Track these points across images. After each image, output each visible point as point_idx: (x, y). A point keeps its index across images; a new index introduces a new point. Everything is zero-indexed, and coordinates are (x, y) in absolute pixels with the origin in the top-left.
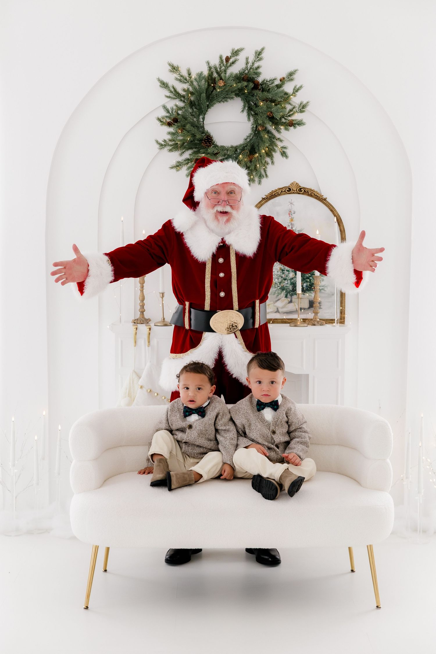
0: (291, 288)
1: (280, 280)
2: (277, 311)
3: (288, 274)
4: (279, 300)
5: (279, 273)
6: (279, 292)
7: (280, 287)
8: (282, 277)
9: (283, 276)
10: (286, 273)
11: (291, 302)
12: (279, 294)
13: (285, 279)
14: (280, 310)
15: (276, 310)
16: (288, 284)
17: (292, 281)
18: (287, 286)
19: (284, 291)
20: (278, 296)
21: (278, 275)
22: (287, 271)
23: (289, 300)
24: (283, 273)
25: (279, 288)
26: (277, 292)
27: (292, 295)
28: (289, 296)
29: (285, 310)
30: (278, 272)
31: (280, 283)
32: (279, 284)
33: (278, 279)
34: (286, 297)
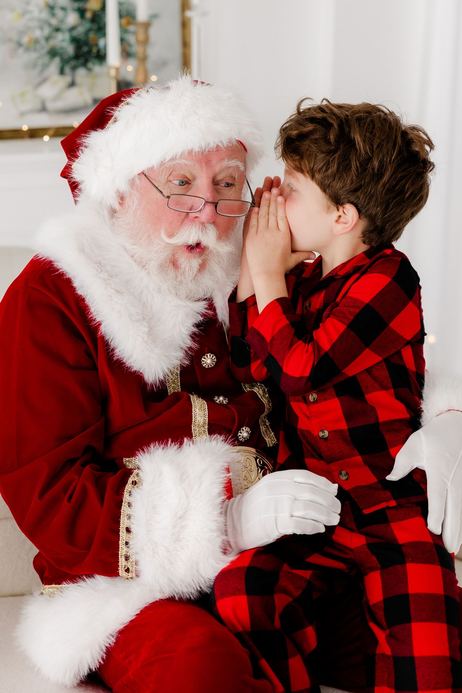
0: (70, 50)
1: (47, 31)
2: (43, 109)
3: (65, 16)
4: (44, 81)
5: (45, 15)
6: (46, 59)
7: (47, 48)
8: (50, 25)
9: (54, 22)
10: (59, 13)
11: (72, 84)
12: (45, 66)
13: (57, 30)
14: (50, 106)
15: (39, 106)
16: (63, 41)
17: (75, 33)
18: (62, 48)
19: (57, 61)
20: (42, 71)
21: (40, 20)
22: (63, 9)
23: (68, 79)
24: (53, 15)
25: (45, 50)
26: (40, 62)
27: (74, 68)
28: (67, 69)
29: (61, 104)
30: (41, 11)
31: (48, 39)
32: (43, 42)
33: (41, 28)
34: (62, 72)
